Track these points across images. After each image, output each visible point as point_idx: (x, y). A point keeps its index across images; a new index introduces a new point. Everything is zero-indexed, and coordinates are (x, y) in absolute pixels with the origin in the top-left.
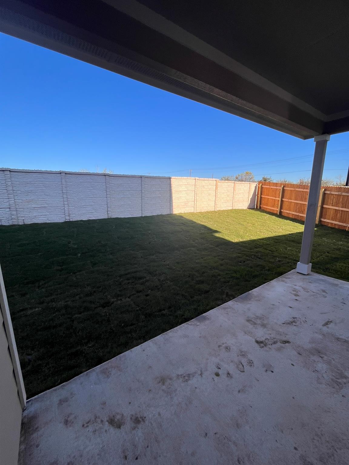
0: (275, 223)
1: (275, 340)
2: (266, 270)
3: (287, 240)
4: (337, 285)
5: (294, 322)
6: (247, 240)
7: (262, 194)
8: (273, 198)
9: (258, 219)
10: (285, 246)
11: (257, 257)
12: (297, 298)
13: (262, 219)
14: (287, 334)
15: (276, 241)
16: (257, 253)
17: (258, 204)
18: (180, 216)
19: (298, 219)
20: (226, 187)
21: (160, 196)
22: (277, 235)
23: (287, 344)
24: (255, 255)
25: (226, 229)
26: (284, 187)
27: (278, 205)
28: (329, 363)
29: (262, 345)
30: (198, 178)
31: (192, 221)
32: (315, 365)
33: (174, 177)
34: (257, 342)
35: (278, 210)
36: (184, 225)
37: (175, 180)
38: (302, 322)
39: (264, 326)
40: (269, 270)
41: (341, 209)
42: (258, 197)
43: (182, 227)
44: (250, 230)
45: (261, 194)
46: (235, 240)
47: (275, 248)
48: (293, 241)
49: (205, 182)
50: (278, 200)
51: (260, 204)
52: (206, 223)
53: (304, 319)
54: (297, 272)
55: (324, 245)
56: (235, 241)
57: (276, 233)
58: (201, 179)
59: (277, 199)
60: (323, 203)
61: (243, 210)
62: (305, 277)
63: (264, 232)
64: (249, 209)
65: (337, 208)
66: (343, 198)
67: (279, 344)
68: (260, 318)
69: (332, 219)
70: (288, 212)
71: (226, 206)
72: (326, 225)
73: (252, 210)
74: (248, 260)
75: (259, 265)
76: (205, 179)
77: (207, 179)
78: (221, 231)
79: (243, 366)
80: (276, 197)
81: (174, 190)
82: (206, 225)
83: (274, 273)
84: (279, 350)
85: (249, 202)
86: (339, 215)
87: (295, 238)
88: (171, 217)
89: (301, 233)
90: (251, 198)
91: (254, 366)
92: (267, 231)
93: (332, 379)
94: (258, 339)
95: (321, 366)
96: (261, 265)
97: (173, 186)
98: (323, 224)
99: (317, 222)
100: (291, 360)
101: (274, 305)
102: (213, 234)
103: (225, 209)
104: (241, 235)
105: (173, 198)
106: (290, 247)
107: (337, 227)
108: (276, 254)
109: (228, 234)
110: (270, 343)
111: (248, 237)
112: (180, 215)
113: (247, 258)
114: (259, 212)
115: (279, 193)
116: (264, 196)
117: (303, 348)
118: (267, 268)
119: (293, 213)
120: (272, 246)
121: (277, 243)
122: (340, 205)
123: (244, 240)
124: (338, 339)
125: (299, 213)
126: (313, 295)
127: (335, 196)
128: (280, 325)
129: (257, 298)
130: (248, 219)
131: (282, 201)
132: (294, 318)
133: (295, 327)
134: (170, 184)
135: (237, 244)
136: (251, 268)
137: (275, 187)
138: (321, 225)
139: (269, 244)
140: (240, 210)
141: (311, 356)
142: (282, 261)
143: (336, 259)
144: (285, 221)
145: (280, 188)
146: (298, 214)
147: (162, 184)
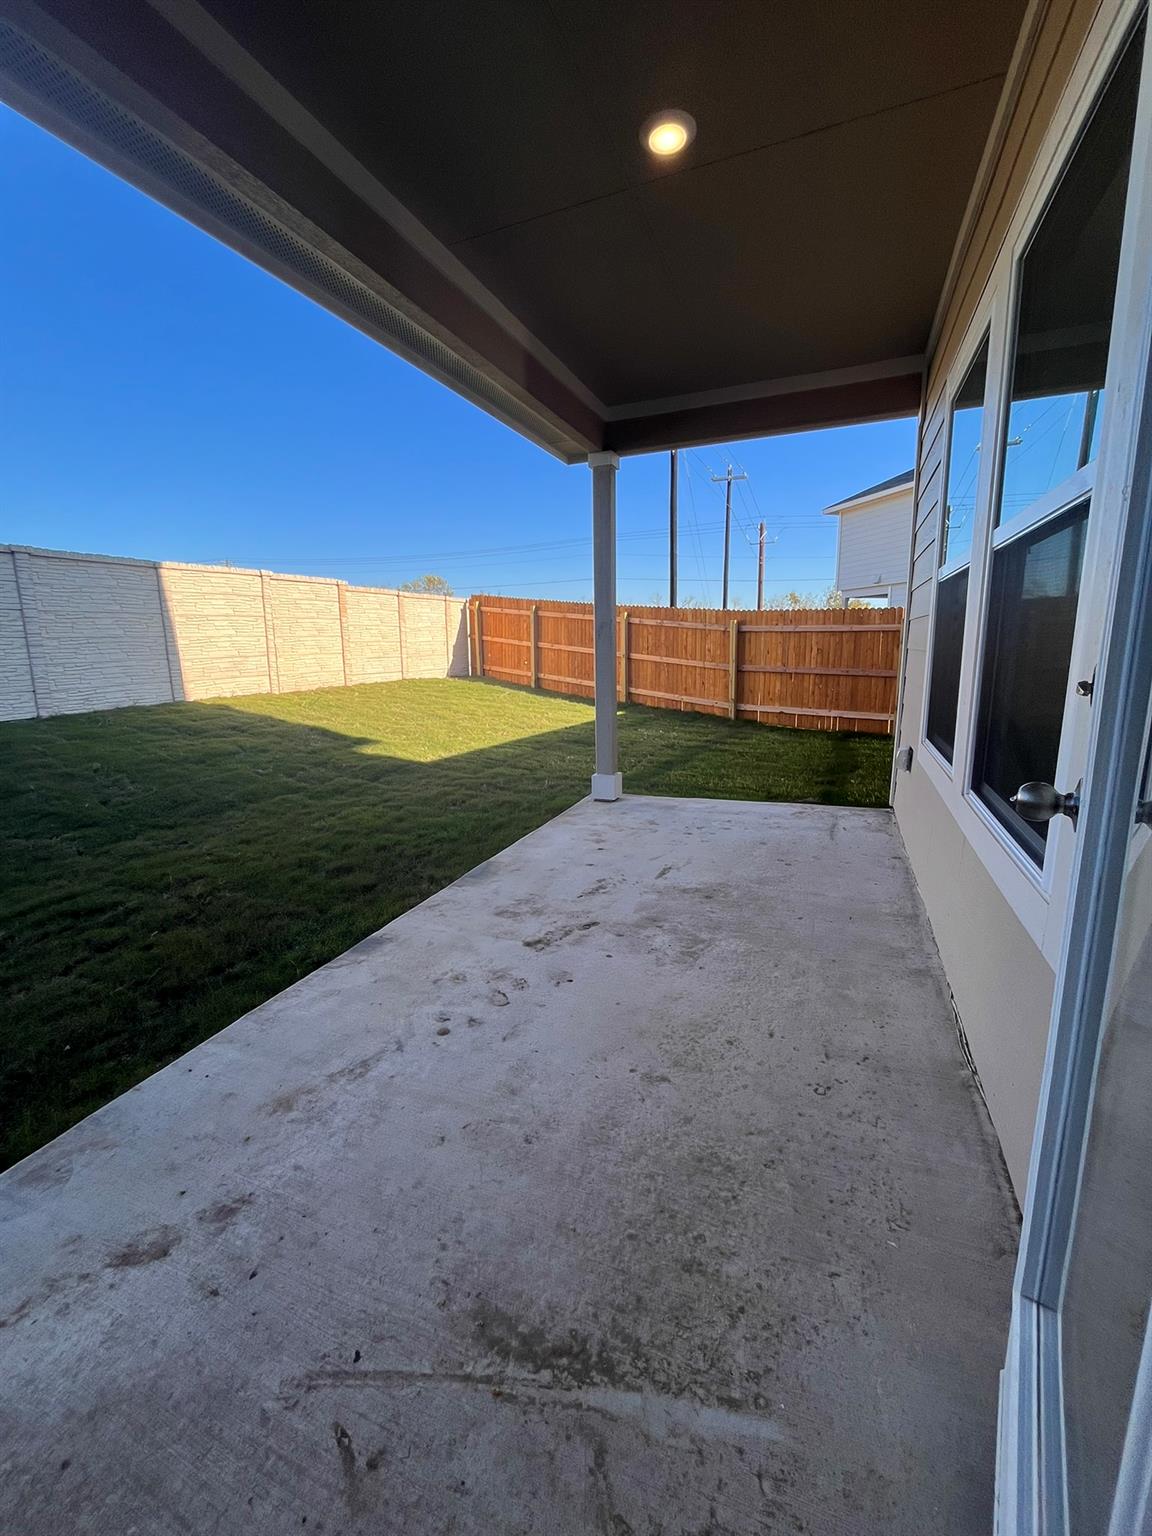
0: (527, 707)
1: (567, 929)
2: (524, 810)
3: (563, 741)
4: (673, 808)
5: (601, 887)
6: (461, 752)
7: (484, 631)
8: (512, 642)
9: (481, 700)
10: (561, 754)
11: (496, 788)
12: (601, 846)
13: (494, 700)
14: (589, 912)
15: (538, 746)
16: (493, 778)
17: (476, 663)
18: (219, 705)
19: (580, 694)
20: (373, 606)
21: (120, 632)
22: (537, 733)
23: (593, 928)
24: (489, 784)
25: (393, 732)
26: (537, 609)
27: (529, 660)
28: (674, 931)
29: (540, 946)
30: (271, 573)
31: (270, 718)
32: (650, 943)
33: (175, 565)
34: (528, 944)
35: (531, 674)
36: (243, 732)
37: (178, 573)
38: (618, 884)
39: (537, 913)
40: (530, 809)
41: (665, 660)
42: (473, 640)
43: (235, 738)
44: (466, 728)
45: (482, 633)
46: (428, 756)
47: (538, 761)
48: (576, 742)
49: (301, 588)
50: (528, 648)
51: (483, 662)
52: (325, 722)
53: (620, 878)
54: (596, 800)
55: (640, 742)
56: (429, 760)
57: (533, 730)
58: (282, 576)
59: (525, 643)
60: (629, 649)
61: (437, 681)
62: (612, 804)
63: (504, 730)
64: (452, 677)
65: (657, 659)
66: (666, 633)
67: (577, 933)
68: (527, 901)
69: (653, 688)
70: (555, 678)
71: (382, 670)
72: (641, 702)
73: (461, 681)
74: (472, 796)
75: (504, 803)
76: (298, 577)
77: (307, 578)
78: (379, 738)
79: (504, 995)
80: (520, 640)
81: (181, 612)
82: (323, 726)
83: (543, 812)
84: (578, 942)
85: (451, 657)
86: (663, 676)
87: (579, 734)
88: (179, 711)
89: (592, 723)
90: (454, 643)
91: (529, 986)
92: (511, 726)
93: (682, 953)
94: (529, 940)
95: (661, 940)
96: (509, 802)
97: (174, 596)
98: (635, 699)
99: (623, 699)
100: (603, 950)
101: (552, 870)
102: (354, 749)
103: (379, 680)
104: (444, 743)
105: (181, 643)
106: (570, 754)
107: (663, 706)
108: (540, 774)
109: (403, 745)
110: (557, 937)
111: (460, 747)
112: (220, 702)
113: (469, 792)
114: (482, 684)
115: (528, 627)
116: (489, 638)
117: (624, 924)
118: (526, 805)
119: (569, 680)
120: (528, 758)
121: (539, 749)
122: (663, 652)
123: (454, 753)
124: (685, 891)
125: (581, 678)
126: (632, 834)
127: (650, 629)
128: (572, 902)
129: (513, 867)
130: (454, 701)
131: (538, 649)
132: (599, 881)
133: (604, 896)
134: (160, 591)
135: (436, 765)
136: (485, 811)
137: (516, 612)
138: (632, 703)
139: (521, 755)
140: (427, 682)
141: (642, 931)
142: (559, 785)
143: (669, 765)
144: (552, 700)
145: (528, 613)
146: (578, 681)
147: (121, 588)
